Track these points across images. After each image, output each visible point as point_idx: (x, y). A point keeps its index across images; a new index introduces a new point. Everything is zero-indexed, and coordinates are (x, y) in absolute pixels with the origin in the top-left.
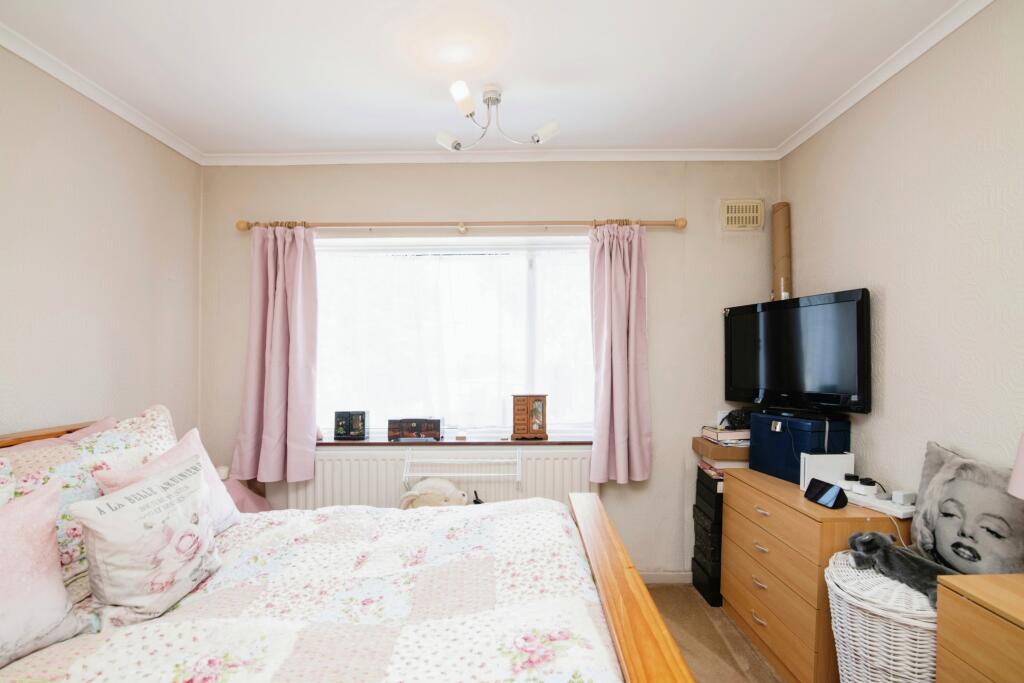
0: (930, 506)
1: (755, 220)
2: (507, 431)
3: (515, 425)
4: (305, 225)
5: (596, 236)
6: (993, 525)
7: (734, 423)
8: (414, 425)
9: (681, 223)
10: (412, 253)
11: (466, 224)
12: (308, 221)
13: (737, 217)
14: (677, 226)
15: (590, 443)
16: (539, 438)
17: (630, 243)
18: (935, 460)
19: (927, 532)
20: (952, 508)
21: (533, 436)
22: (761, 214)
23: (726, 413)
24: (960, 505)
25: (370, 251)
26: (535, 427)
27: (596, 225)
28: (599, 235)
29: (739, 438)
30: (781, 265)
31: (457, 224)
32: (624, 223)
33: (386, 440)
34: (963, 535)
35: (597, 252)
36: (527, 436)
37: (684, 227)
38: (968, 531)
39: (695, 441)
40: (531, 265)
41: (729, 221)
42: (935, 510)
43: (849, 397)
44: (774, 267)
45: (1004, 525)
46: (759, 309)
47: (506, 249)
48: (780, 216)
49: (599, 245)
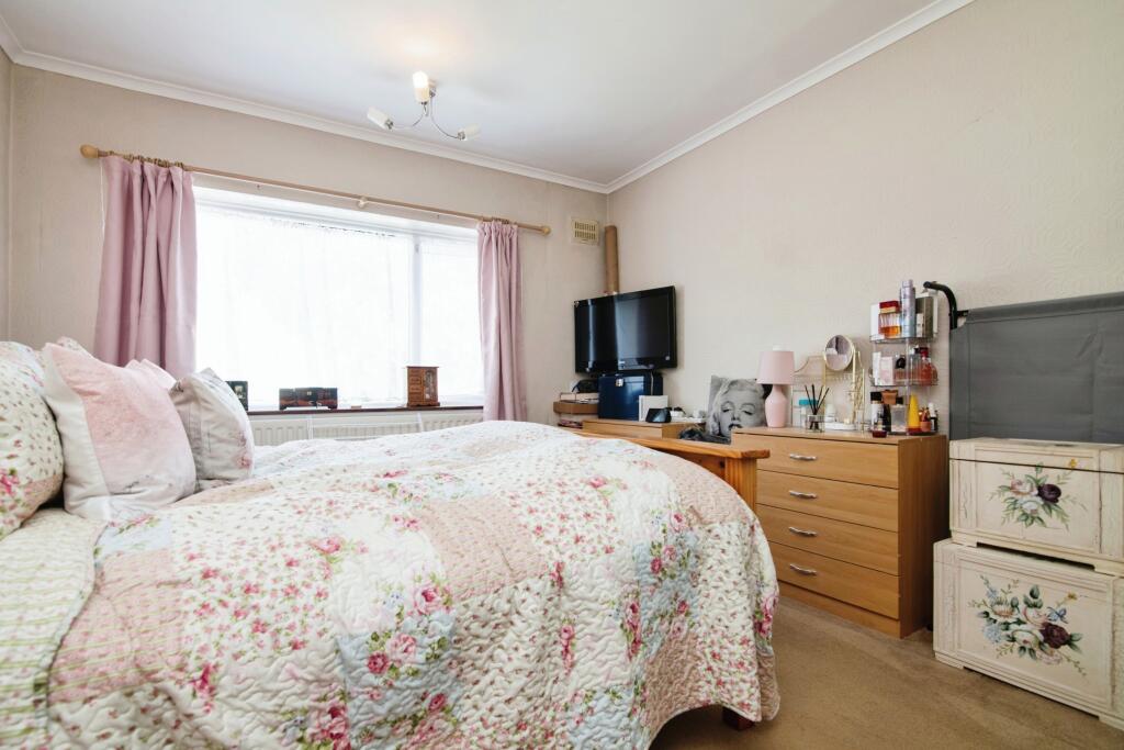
0: (717, 410)
1: (593, 236)
2: (402, 399)
3: (410, 394)
4: (182, 165)
5: (483, 229)
6: (747, 409)
7: (582, 388)
8: (309, 393)
9: (546, 230)
10: (294, 221)
11: (369, 199)
12: (185, 164)
13: (582, 232)
14: (541, 231)
15: (481, 408)
16: (432, 405)
17: (510, 240)
18: (717, 384)
19: (716, 425)
20: (728, 407)
21: (425, 403)
22: (596, 233)
23: (576, 383)
24: (732, 404)
25: (244, 210)
26: (427, 396)
27: (485, 220)
28: (487, 230)
29: (590, 398)
30: (611, 273)
31: (359, 197)
32: (506, 222)
33: (277, 409)
34: (734, 419)
35: (485, 242)
36: (421, 403)
37: (548, 233)
38: (736, 416)
39: (555, 404)
40: (417, 249)
41: (577, 234)
42: (720, 411)
43: (664, 358)
44: (607, 273)
45: (752, 408)
46: (590, 303)
47: (392, 231)
48: (610, 235)
49: (486, 238)
